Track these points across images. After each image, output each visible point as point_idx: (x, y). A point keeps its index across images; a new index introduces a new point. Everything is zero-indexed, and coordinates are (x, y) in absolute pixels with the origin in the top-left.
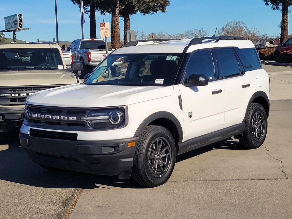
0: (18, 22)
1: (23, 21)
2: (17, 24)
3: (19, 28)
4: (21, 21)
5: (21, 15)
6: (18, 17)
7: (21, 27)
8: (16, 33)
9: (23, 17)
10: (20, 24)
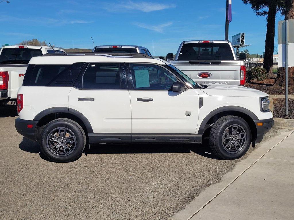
0: (241, 40)
1: (244, 39)
2: (240, 41)
3: (241, 44)
4: (243, 39)
5: (244, 34)
6: (241, 35)
7: (243, 44)
8: (239, 49)
9: (245, 36)
10: (242, 41)
